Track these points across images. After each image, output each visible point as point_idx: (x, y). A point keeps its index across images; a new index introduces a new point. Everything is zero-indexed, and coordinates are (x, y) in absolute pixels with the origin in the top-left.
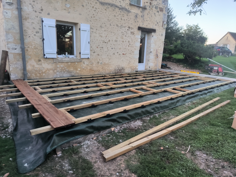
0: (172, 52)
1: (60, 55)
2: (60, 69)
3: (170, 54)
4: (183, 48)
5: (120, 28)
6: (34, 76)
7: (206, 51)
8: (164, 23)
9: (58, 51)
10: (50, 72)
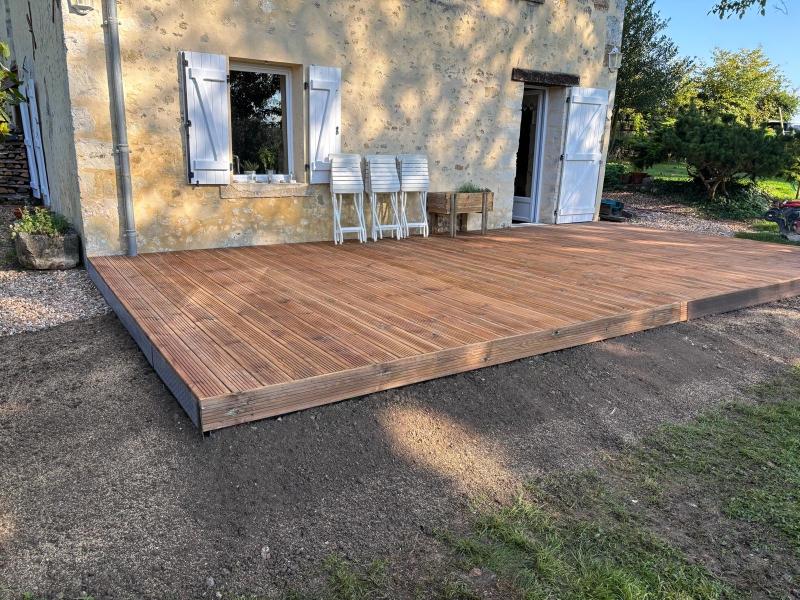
0: (645, 156)
1: (242, 173)
2: (240, 222)
3: (640, 165)
4: (684, 140)
5: (447, 76)
6: (159, 244)
7: (774, 153)
8: (612, 52)
9: (235, 160)
10: (208, 232)
